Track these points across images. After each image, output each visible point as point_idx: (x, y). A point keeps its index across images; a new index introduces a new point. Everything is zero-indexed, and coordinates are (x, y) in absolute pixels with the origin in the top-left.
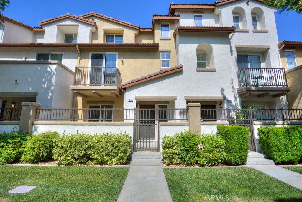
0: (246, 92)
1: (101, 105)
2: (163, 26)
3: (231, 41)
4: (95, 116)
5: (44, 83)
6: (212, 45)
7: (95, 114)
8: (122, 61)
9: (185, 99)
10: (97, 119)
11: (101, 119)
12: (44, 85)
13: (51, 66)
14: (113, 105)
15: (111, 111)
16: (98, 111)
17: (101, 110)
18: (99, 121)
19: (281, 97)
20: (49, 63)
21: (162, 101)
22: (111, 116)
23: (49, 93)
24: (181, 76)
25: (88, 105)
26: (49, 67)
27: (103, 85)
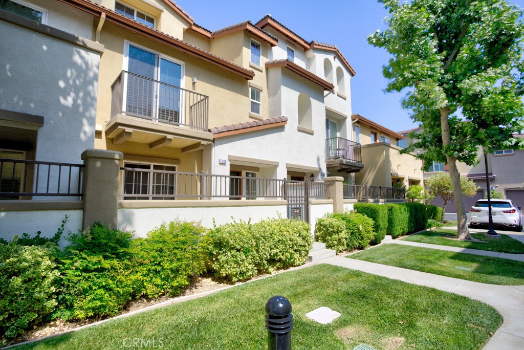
0: (339, 165)
1: (152, 165)
2: (253, 44)
3: (325, 99)
4: (139, 186)
5: (65, 94)
6: (311, 99)
7: (139, 182)
8: (194, 83)
9: (287, 167)
10: (142, 193)
11: (153, 193)
12: (65, 99)
13: (83, 52)
14: (176, 166)
15: (172, 176)
16: (145, 174)
17: (154, 173)
18: (147, 198)
19: (351, 173)
20: (81, 44)
21: (254, 167)
22: (172, 189)
23: (82, 125)
24: (283, 133)
25: (124, 161)
26: (79, 53)
27: (157, 121)
